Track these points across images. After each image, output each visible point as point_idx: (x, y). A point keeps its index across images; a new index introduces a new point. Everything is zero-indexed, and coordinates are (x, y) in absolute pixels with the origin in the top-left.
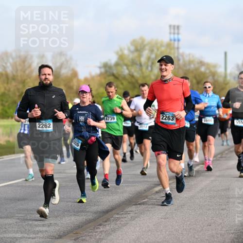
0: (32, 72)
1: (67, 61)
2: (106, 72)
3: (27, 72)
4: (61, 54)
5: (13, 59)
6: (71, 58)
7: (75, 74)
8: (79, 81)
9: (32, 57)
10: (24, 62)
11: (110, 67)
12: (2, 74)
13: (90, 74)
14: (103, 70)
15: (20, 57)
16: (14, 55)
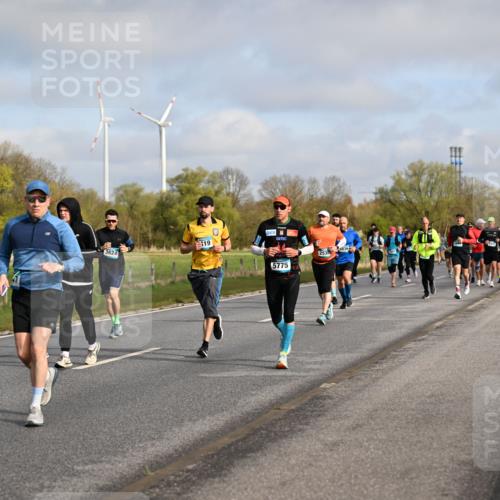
0: (302, 198)
1: (340, 187)
2: (382, 198)
3: (298, 198)
4: (334, 179)
5: (282, 184)
6: (344, 184)
7: (349, 201)
8: (353, 207)
9: (303, 182)
10: (294, 188)
11: (386, 193)
12: (270, 201)
13: (365, 201)
14: (378, 196)
15: (290, 182)
16: (283, 180)
